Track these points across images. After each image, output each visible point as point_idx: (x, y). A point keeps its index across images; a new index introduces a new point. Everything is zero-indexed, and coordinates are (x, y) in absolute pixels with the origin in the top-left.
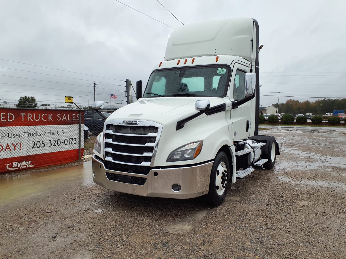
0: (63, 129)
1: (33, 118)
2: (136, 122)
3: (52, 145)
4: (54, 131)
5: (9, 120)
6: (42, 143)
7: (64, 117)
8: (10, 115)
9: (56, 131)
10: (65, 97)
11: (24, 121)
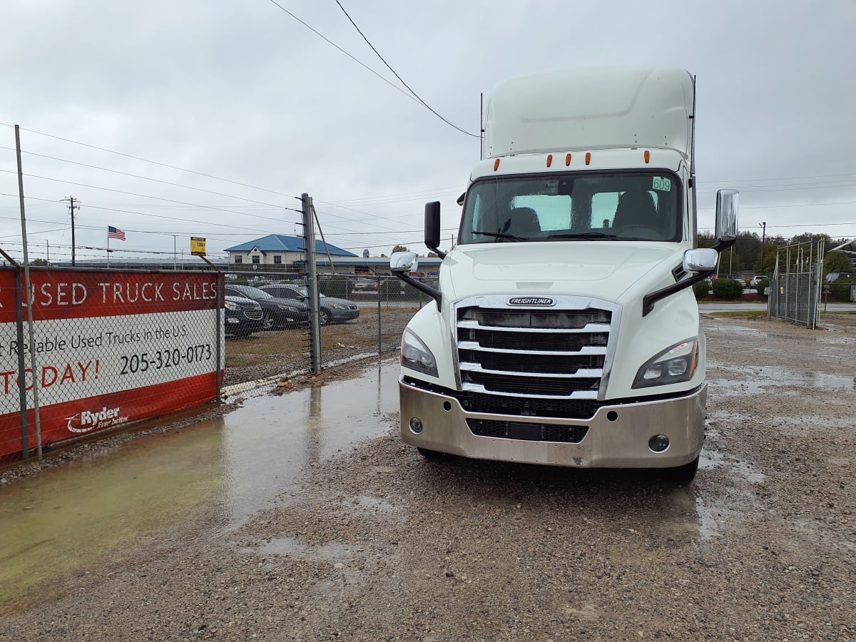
0: (185, 323)
1: (124, 294)
2: (549, 301)
3: (164, 365)
4: (167, 328)
5: (74, 303)
6: (143, 361)
7: (187, 292)
8: (78, 288)
9: (171, 328)
10: (192, 239)
11: (106, 304)
